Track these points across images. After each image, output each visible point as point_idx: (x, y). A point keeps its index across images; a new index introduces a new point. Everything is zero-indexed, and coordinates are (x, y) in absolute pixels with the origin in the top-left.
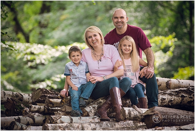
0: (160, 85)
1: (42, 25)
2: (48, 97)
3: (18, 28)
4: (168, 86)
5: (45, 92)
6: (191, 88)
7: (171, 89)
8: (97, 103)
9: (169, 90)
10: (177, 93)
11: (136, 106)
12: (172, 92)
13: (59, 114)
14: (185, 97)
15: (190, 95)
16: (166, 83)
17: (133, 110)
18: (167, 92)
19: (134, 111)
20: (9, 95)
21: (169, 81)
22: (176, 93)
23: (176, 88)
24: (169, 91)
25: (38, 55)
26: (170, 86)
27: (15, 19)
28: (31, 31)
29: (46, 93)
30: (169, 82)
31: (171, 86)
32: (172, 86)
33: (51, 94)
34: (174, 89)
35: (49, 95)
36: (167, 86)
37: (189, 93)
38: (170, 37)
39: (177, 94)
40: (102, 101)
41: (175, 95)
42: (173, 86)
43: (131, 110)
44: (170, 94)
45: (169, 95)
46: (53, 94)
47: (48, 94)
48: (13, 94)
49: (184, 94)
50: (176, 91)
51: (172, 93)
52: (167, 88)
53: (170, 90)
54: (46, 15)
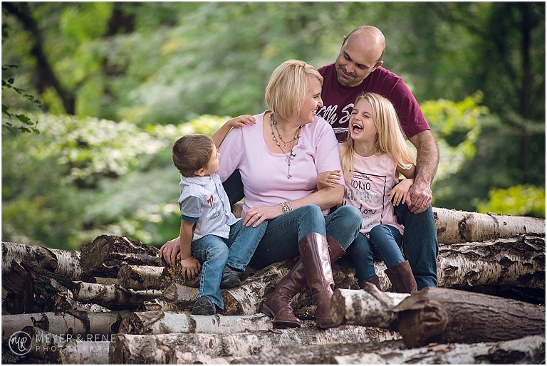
0: (443, 230)
1: (110, 70)
2: (126, 260)
3: (45, 77)
4: (464, 231)
5: (117, 245)
6: (528, 238)
7: (473, 240)
8: (265, 277)
9: (468, 243)
10: (490, 253)
11: (374, 286)
12: (476, 248)
13: (157, 307)
14: (512, 263)
15: (527, 257)
16: (460, 223)
17: (367, 297)
18: (460, 249)
19: (369, 300)
20: (18, 253)
21: (468, 218)
22: (488, 253)
23: (488, 238)
24: (466, 247)
25: (99, 149)
26: (469, 231)
27: (37, 52)
28: (80, 84)
29: (122, 249)
30: (467, 221)
31: (473, 232)
32: (476, 231)
33: (136, 251)
34: (482, 241)
35: (129, 256)
36: (460, 233)
37: (524, 252)
38: (469, 102)
39: (490, 256)
40: (280, 271)
41: (483, 257)
42: (479, 232)
43: (361, 297)
44: (470, 256)
45: (466, 257)
46: (142, 253)
47: (128, 252)
48: (28, 251)
49: (509, 254)
50: (488, 248)
51: (476, 253)
52: (463, 237)
53: (471, 244)
54: (123, 41)
